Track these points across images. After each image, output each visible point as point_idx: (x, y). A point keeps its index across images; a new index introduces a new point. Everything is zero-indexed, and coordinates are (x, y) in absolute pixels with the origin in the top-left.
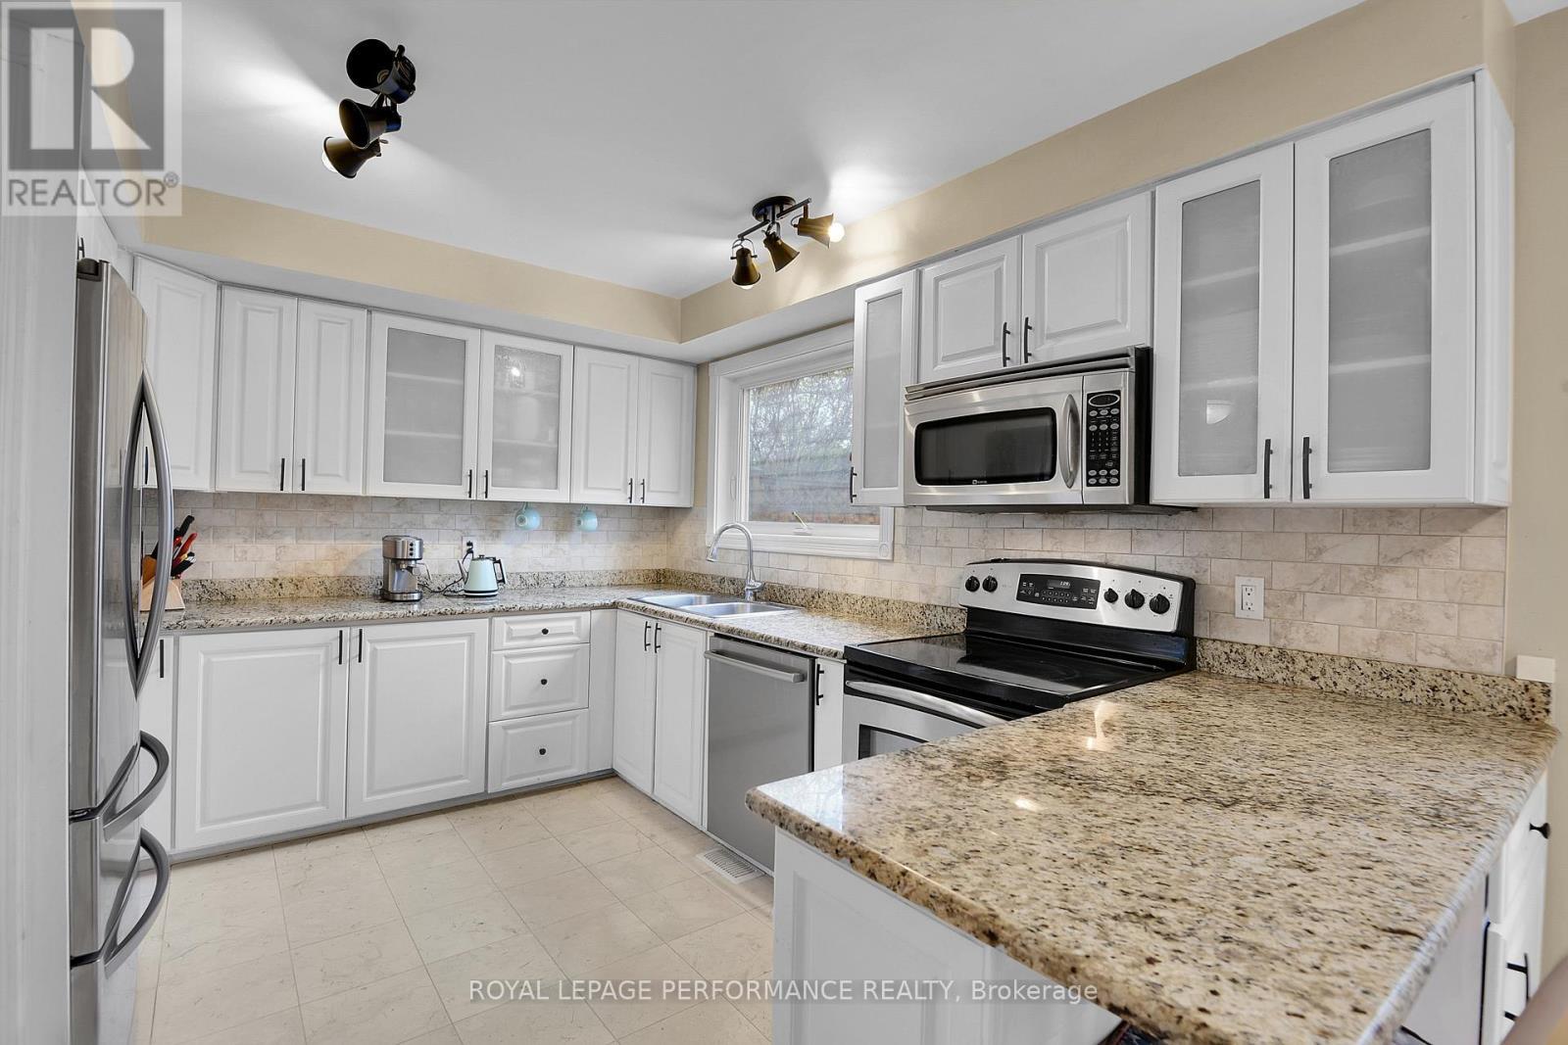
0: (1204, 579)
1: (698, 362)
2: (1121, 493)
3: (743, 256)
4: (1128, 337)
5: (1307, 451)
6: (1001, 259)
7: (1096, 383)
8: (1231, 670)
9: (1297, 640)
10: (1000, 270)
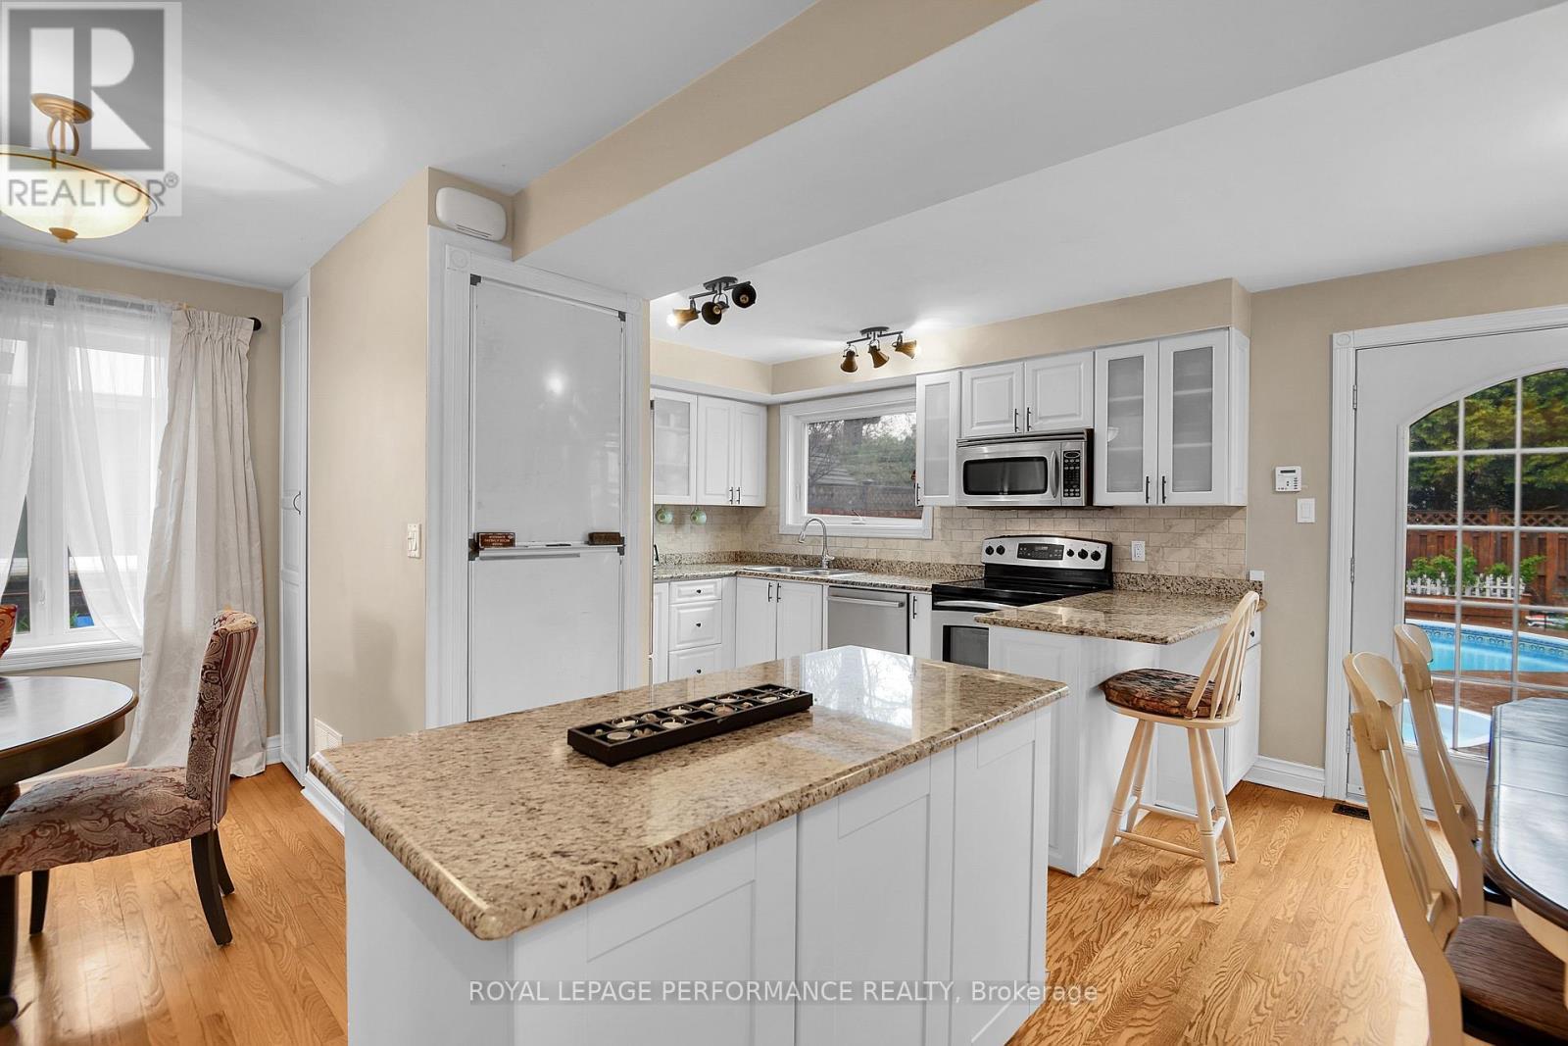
0: (1117, 543)
1: (769, 403)
2: (1081, 501)
3: (851, 355)
4: (1081, 423)
5: (1164, 482)
6: (1013, 373)
7: (1069, 446)
8: (1130, 587)
9: (1161, 571)
10: (1011, 380)
